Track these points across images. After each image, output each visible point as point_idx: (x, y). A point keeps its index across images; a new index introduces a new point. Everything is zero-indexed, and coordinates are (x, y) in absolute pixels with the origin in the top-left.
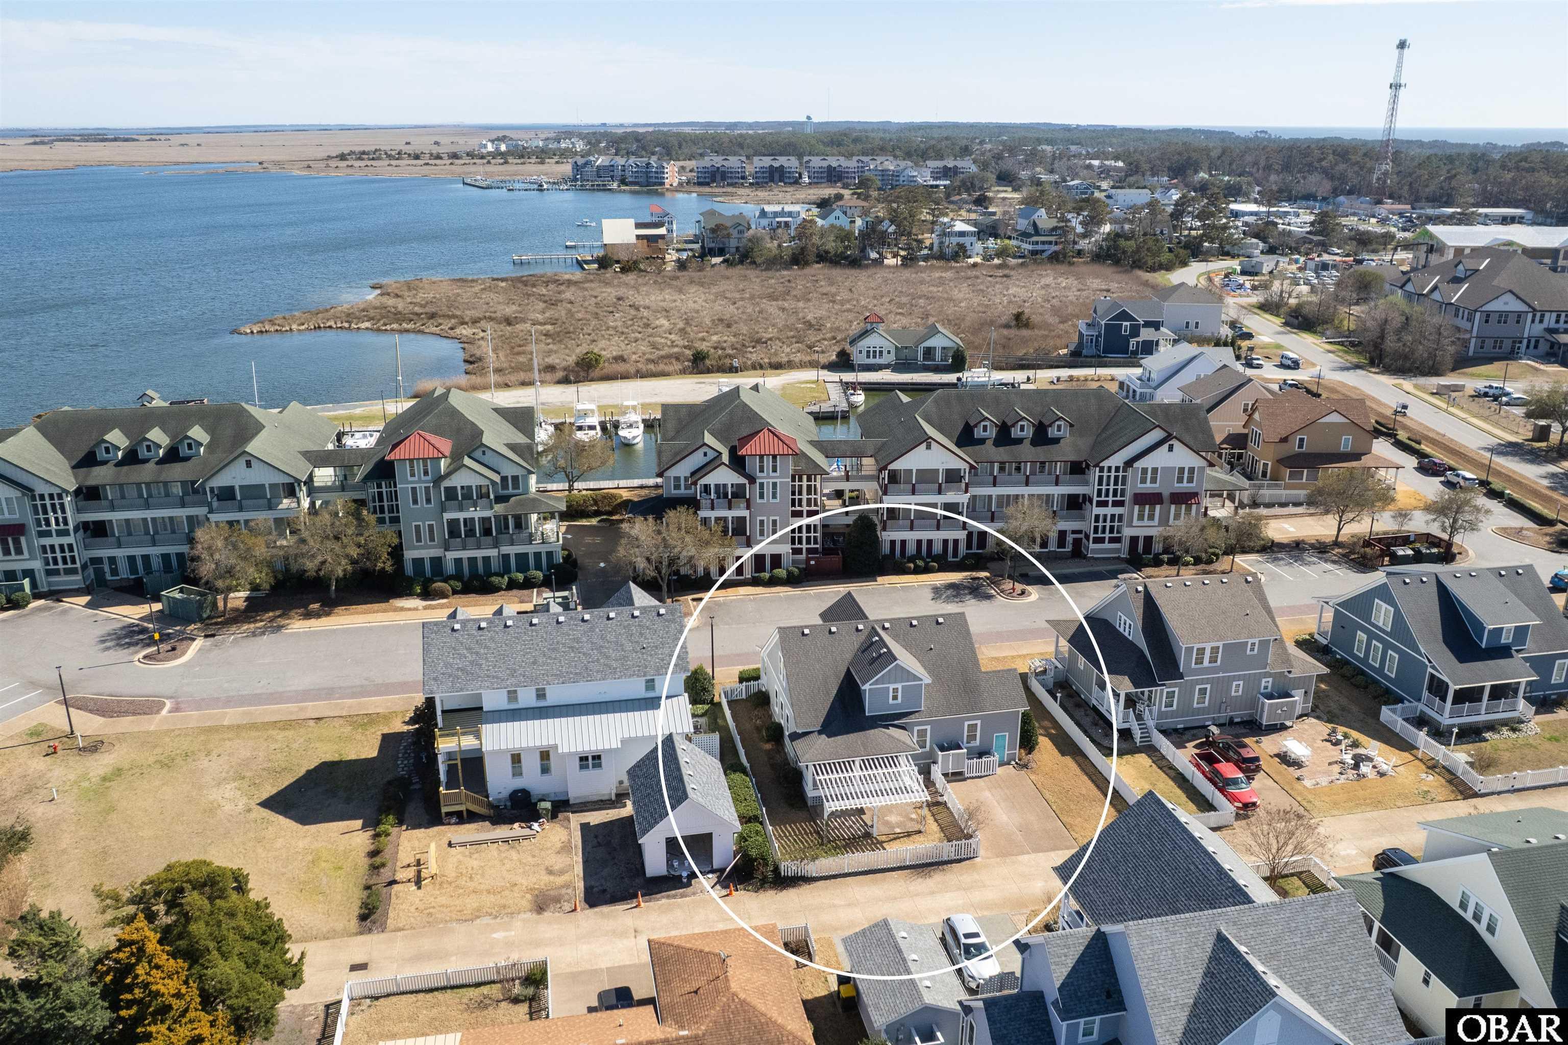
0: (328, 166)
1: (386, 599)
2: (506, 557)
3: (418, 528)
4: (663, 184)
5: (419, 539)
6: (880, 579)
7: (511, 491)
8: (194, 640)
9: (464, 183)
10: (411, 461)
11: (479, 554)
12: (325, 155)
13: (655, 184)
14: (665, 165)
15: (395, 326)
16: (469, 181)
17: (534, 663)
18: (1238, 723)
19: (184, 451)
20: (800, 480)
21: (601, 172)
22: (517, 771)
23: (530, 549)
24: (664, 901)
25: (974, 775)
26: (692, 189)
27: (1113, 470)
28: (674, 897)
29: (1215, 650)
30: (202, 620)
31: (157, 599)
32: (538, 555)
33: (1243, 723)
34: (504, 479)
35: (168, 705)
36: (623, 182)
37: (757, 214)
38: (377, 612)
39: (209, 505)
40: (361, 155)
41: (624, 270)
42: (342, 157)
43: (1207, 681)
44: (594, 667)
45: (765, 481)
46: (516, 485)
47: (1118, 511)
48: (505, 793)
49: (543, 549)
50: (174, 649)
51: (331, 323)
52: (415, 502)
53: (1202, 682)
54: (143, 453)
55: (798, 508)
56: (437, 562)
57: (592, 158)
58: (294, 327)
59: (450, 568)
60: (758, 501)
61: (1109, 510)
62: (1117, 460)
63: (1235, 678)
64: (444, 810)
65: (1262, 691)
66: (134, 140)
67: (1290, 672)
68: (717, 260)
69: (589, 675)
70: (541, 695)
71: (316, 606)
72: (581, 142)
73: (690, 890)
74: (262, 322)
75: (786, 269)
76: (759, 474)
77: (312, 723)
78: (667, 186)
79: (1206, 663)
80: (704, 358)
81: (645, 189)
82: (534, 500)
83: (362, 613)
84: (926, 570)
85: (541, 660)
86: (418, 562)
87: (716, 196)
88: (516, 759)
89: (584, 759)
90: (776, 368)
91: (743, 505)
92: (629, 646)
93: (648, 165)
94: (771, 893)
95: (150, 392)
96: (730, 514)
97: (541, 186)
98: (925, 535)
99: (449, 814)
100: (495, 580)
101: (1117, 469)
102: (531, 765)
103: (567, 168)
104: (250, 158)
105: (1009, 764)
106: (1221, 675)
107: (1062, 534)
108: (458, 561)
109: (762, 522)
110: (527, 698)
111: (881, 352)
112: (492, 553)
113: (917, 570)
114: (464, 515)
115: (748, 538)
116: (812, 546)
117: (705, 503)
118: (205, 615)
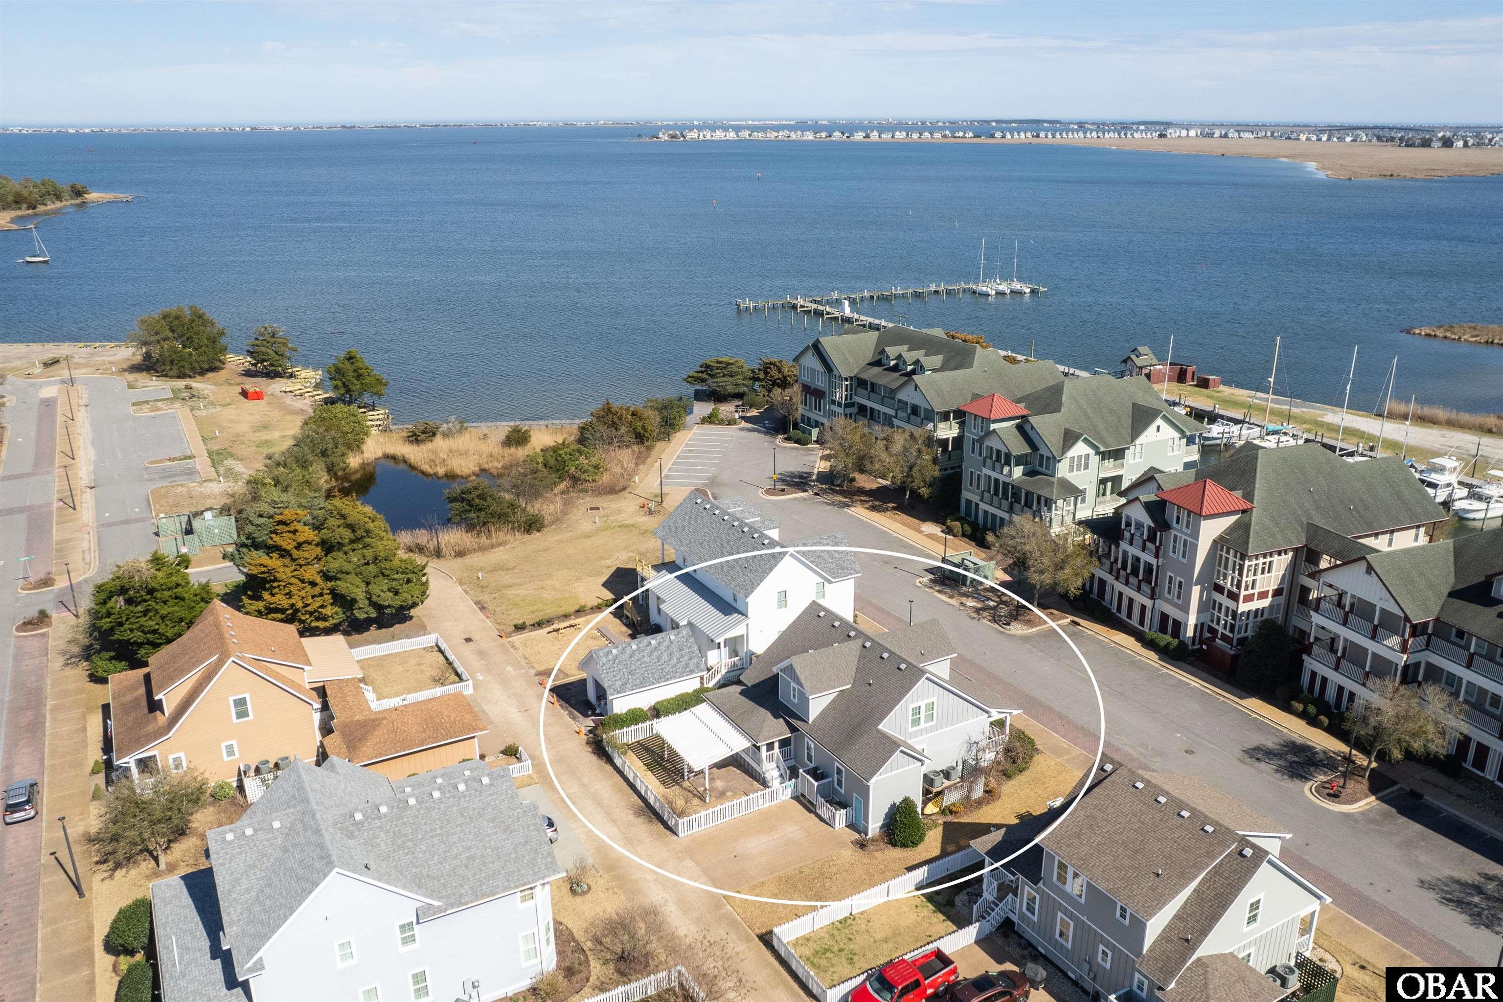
1: (926, 520)
3: (972, 473)
5: (971, 485)
7: (1042, 468)
8: (805, 491)
11: (992, 511)
19: (918, 370)
20: (1228, 552)
24: (566, 712)
25: (822, 815)
34: (1040, 456)
39: (896, 412)
45: (1179, 534)
46: (1048, 467)
48: (653, 624)
50: (783, 490)
52: (973, 451)
54: (901, 365)
55: (1222, 583)
60: (1169, 553)
64: (625, 612)
65: (1135, 988)
67: (1160, 988)
71: (890, 505)
73: (583, 718)
76: (1174, 524)
82: (1052, 483)
84: (1312, 720)
86: (968, 503)
88: (658, 600)
89: (672, 621)
91: (1154, 552)
96: (1143, 557)
98: (1349, 685)
99: (626, 617)
105: (860, 834)
108: (985, 513)
109: (1169, 578)
112: (1006, 516)
113: (1303, 715)
114: (994, 475)
115: (1153, 590)
116: (1227, 633)
117: (1127, 535)
118: (836, 482)
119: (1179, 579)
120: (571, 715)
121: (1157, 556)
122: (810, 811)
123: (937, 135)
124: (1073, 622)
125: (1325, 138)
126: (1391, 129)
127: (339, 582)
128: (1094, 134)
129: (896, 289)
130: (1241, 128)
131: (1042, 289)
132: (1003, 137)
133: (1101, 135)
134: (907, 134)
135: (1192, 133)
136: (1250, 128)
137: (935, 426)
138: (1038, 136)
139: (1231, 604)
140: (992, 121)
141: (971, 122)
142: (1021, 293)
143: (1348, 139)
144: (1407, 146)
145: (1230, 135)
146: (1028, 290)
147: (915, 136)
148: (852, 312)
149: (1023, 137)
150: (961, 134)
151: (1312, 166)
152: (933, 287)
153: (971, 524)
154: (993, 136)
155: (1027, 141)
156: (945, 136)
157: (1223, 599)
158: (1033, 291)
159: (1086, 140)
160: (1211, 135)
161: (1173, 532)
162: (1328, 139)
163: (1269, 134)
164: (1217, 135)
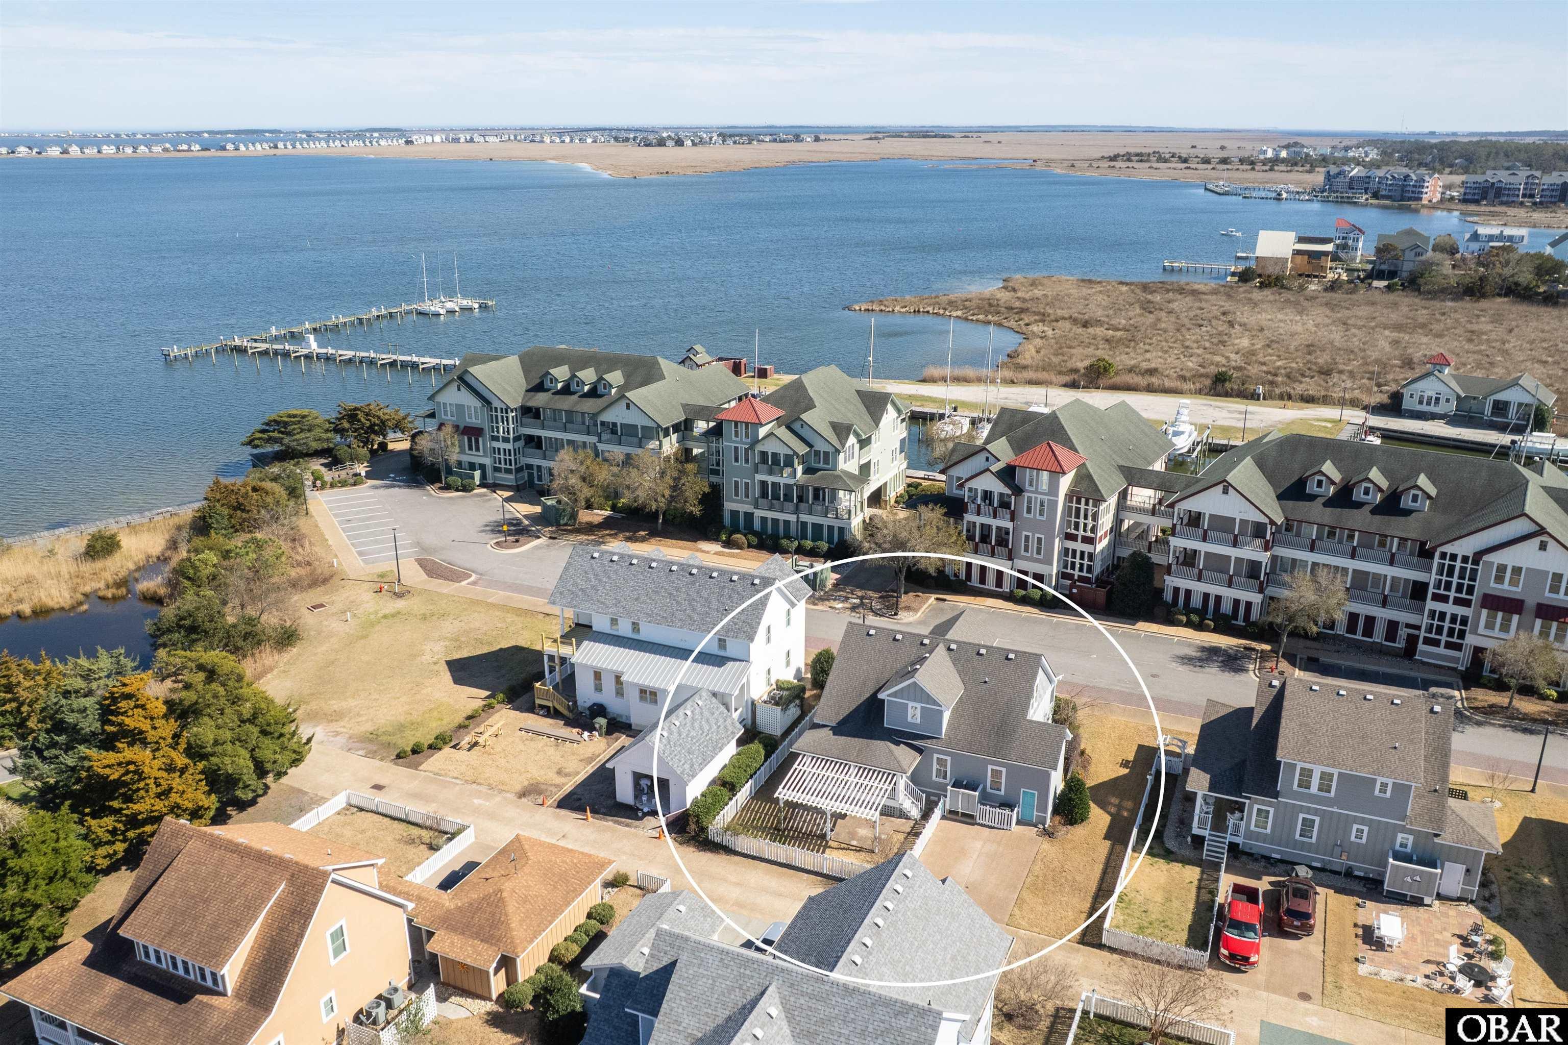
0: (1091, 166)
1: (695, 540)
2: (804, 524)
3: (736, 483)
4: (1421, 199)
5: (737, 495)
6: (1142, 626)
7: (821, 465)
8: (539, 537)
9: (1206, 189)
10: (736, 423)
11: (782, 517)
12: (1099, 155)
13: (1410, 199)
14: (1427, 178)
15: (981, 317)
16: (1210, 186)
17: (637, 599)
18: (1357, 877)
19: (601, 389)
20: (1079, 502)
21: (1355, 183)
22: (598, 688)
23: (825, 522)
24: (610, 823)
25: (987, 823)
26: (1453, 207)
27: (1459, 559)
28: (619, 823)
29: (1326, 778)
30: (558, 525)
31: (538, 503)
32: (831, 528)
33: (1365, 880)
34: (817, 453)
35: (474, 577)
36: (1376, 195)
37: (1467, 236)
38: (685, 548)
39: (599, 436)
40: (1128, 157)
41: (1263, 286)
42: (1114, 158)
43: (1316, 812)
44: (679, 615)
45: (1033, 495)
46: (826, 461)
47: (1461, 611)
48: (588, 704)
49: (836, 524)
50: (517, 541)
51: (930, 309)
52: (736, 460)
53: (1309, 811)
54: (573, 387)
55: (1073, 531)
56: (749, 516)
57: (1347, 168)
58: (897, 309)
59: (757, 525)
60: (1025, 515)
61: (1450, 608)
62: (1465, 547)
63: (1356, 820)
64: (538, 701)
65: (1397, 847)
66: (950, 137)
67: (1437, 835)
68: (1382, 284)
69: (672, 621)
70: (635, 627)
71: (642, 533)
72: (1375, 151)
73: (637, 823)
74: (872, 302)
75: (1453, 300)
76: (1027, 487)
77: (541, 616)
78: (1425, 202)
79: (1314, 789)
80: (1225, 381)
81: (1396, 204)
82: (839, 477)
83: (681, 548)
84: (1200, 627)
85: (643, 598)
86: (735, 514)
87: (1471, 215)
88: (597, 675)
89: (643, 692)
90: (1308, 402)
91: (1008, 516)
92: (715, 605)
93: (1407, 177)
94: (692, 849)
95: (698, 347)
96: (995, 523)
97: (1279, 195)
98: (1214, 590)
99: (542, 707)
100: (784, 542)
101: (1465, 559)
102: (609, 685)
103: (1318, 177)
104: (1027, 156)
105: (1036, 826)
106: (1335, 810)
107: (1393, 626)
108: (764, 520)
109: (1027, 537)
110: (624, 628)
111: (1437, 399)
112: (792, 518)
113: (1189, 624)
114: (770, 479)
115: (1010, 551)
116: (1084, 574)
117: (971, 507)
118: (562, 522)
119: (1037, 535)
120: (616, 822)
121: (1012, 520)
122: (973, 824)
123: (157, 149)
124: (937, 599)
125: (567, 139)
126: (619, 130)
127: (214, 760)
128: (337, 143)
129: (337, 317)
130: (485, 132)
131: (490, 303)
132: (237, 149)
133: (344, 143)
134: (118, 148)
135: (437, 139)
136: (495, 133)
137: (661, 442)
138: (276, 147)
139: (1087, 548)
140: (203, 132)
141: (178, 133)
142: (471, 309)
143: (589, 140)
144: (646, 145)
145: (476, 140)
146: (476, 306)
147: (129, 150)
148: (319, 346)
149: (260, 149)
150: (185, 147)
151: (586, 167)
152: (375, 312)
153: (755, 533)
154: (224, 148)
155: (265, 153)
156: (166, 150)
157: (1079, 546)
158: (483, 307)
159: (329, 150)
160: (456, 140)
161: (1026, 495)
162: (571, 141)
163: (512, 138)
164: (462, 140)
